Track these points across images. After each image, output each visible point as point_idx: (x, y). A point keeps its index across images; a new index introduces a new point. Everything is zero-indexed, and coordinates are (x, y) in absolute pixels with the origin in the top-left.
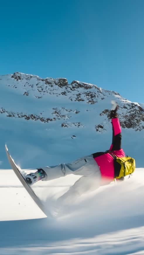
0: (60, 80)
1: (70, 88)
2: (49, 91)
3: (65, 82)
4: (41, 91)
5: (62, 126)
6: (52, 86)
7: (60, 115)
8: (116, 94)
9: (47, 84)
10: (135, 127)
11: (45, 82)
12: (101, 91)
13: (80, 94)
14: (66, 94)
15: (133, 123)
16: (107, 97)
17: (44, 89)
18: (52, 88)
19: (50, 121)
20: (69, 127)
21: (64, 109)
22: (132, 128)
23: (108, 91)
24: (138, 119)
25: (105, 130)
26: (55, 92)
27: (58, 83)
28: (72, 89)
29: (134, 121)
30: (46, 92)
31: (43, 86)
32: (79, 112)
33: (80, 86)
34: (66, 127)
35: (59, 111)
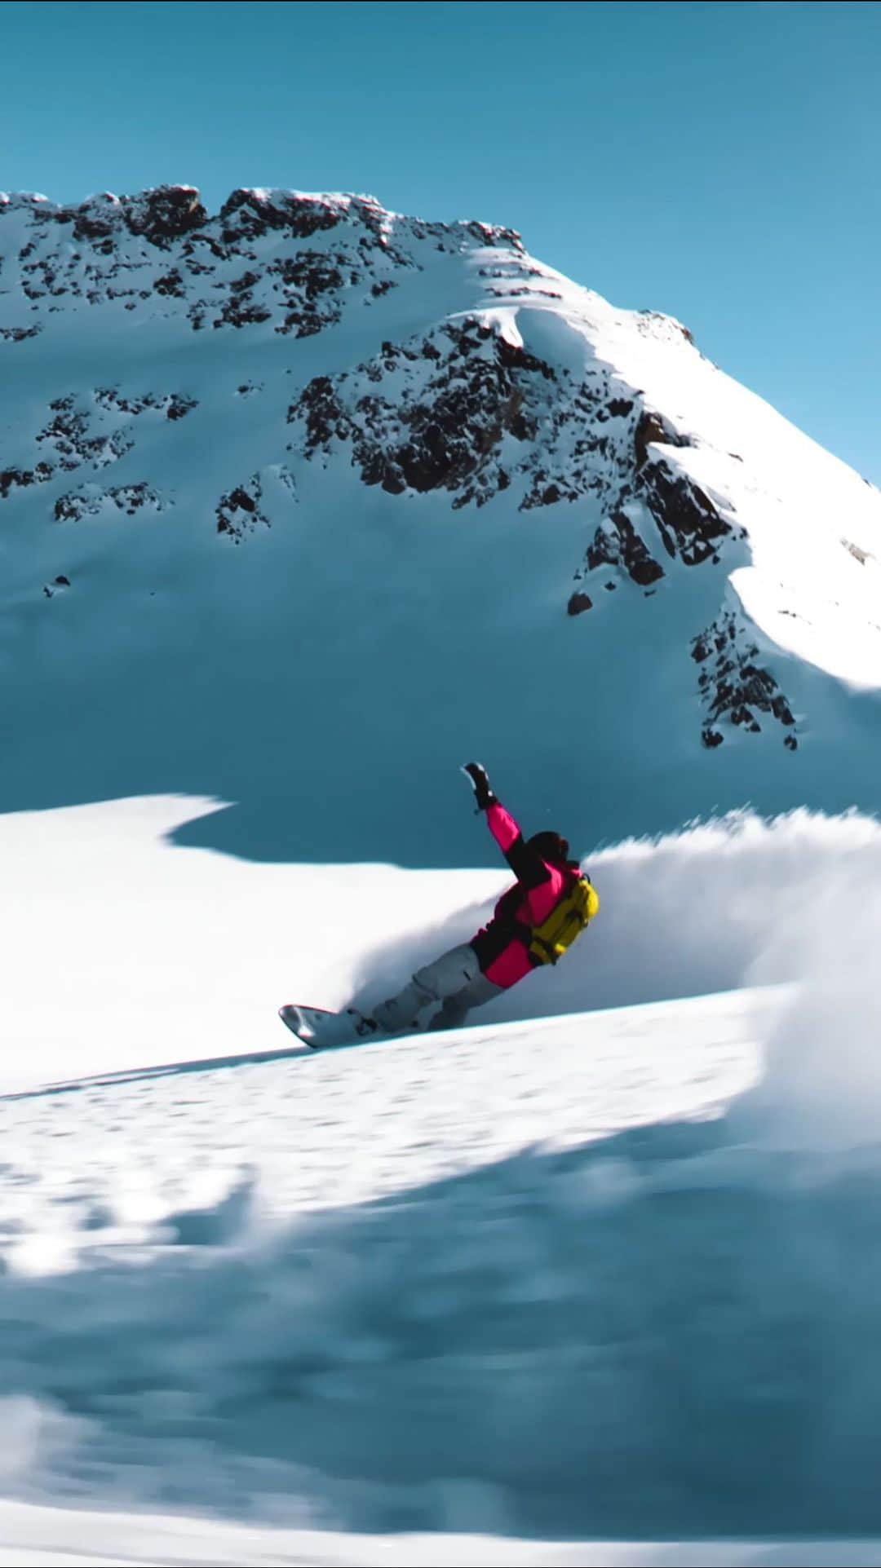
0: (154, 199)
1: (210, 241)
2: (87, 285)
3: (188, 205)
4: (44, 289)
5: (58, 517)
6: (108, 248)
7: (82, 437)
8: (488, 240)
9: (85, 237)
10: (461, 480)
11: (71, 226)
12: (384, 239)
13: (250, 280)
14: (179, 287)
15: (454, 456)
16: (416, 270)
17: (60, 275)
18: (106, 262)
19: (19, 483)
20: (86, 516)
21: (111, 399)
22: (444, 488)
23: (436, 230)
24: (483, 426)
25: (263, 519)
26: (124, 280)
27: (148, 223)
28: (221, 245)
29: (463, 440)
30: (72, 289)
31: (56, 256)
32: (193, 404)
33: (269, 217)
34: (71, 520)
35: (76, 419)
